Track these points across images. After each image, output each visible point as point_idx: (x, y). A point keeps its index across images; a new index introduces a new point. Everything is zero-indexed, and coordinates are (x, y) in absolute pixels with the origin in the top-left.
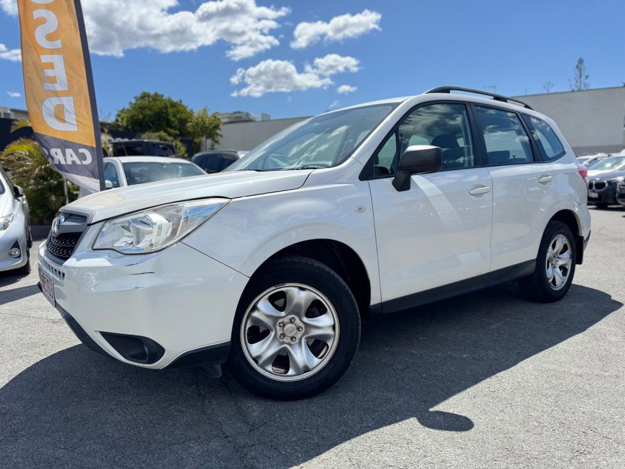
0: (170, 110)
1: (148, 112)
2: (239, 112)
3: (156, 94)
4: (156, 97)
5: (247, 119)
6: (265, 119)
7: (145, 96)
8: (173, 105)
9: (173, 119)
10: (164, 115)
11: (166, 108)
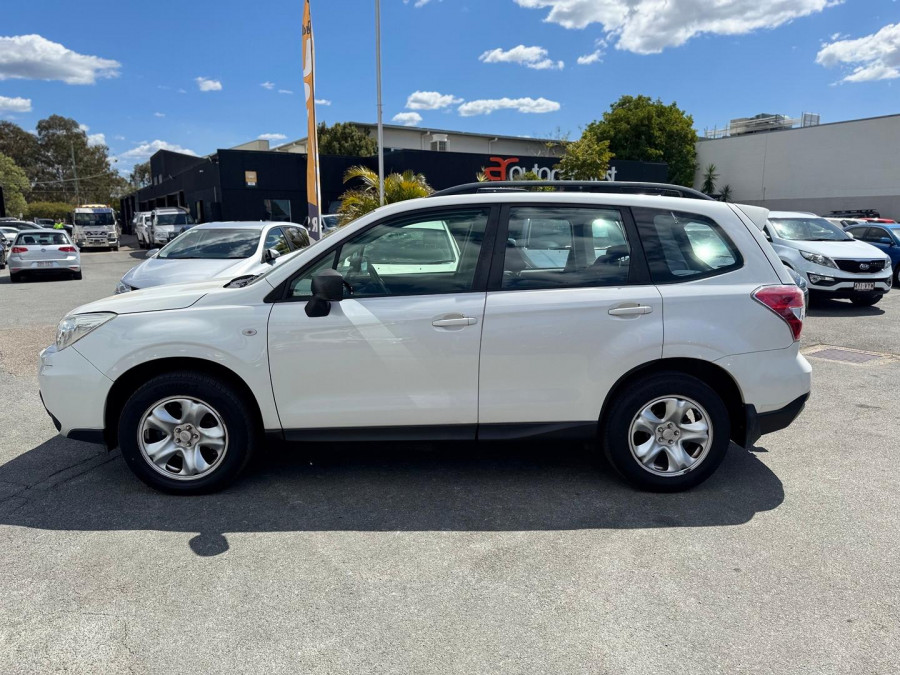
0: (656, 121)
1: (624, 126)
2: (764, 116)
3: (640, 98)
4: (641, 102)
5: (776, 125)
6: (808, 124)
7: (625, 102)
8: (661, 111)
9: (657, 134)
10: (644, 129)
11: (649, 118)
